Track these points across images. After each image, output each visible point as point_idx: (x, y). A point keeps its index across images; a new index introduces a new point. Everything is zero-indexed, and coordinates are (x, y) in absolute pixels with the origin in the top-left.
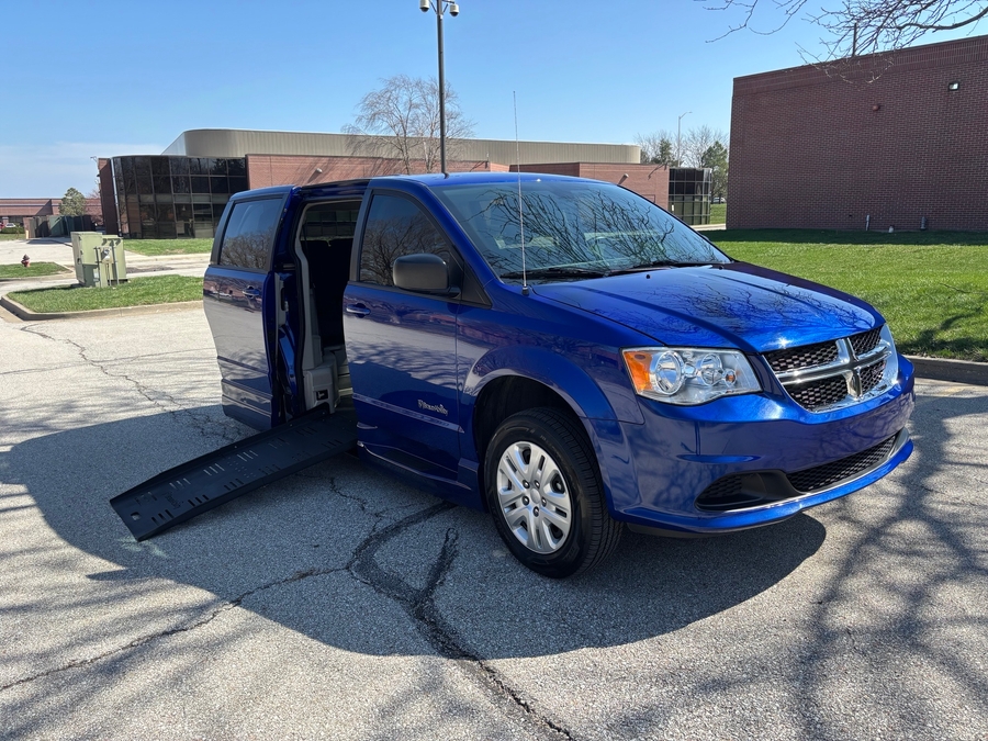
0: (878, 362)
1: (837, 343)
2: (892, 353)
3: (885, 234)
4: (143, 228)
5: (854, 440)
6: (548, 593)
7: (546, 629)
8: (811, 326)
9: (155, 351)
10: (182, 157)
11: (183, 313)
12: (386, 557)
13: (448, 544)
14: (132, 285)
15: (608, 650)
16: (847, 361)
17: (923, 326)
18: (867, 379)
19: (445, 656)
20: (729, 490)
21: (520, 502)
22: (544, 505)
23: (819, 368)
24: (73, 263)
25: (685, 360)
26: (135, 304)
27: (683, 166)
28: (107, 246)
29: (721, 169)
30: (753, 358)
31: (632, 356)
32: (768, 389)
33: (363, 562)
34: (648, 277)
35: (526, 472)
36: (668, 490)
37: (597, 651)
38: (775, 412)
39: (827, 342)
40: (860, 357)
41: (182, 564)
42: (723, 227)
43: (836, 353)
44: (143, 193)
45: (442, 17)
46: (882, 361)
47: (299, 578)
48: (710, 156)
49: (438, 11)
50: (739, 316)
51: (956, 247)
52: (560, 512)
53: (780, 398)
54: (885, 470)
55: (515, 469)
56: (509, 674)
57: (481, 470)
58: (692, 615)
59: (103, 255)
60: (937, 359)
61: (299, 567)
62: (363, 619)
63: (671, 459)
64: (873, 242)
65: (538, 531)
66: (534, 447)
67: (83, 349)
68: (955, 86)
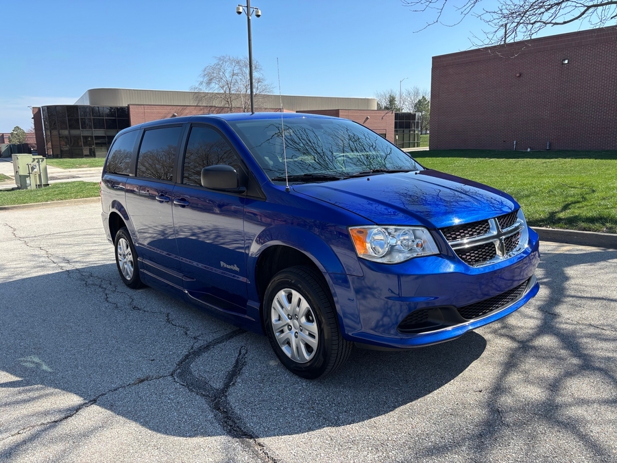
0: (516, 234)
1: (489, 221)
2: (525, 227)
3: (525, 152)
4: (61, 151)
5: (502, 283)
6: (304, 389)
7: (300, 415)
8: (474, 210)
9: (62, 230)
10: (87, 107)
11: (84, 206)
12: (198, 368)
13: (241, 357)
14: (53, 188)
15: (341, 429)
16: (495, 233)
17: (549, 209)
18: (509, 244)
19: (231, 436)
20: (419, 319)
21: (286, 328)
22: (301, 330)
23: (477, 238)
24: (13, 174)
25: (389, 234)
26: (52, 200)
27: (403, 111)
28: (35, 162)
29: (425, 113)
30: (434, 232)
31: (355, 232)
32: (444, 252)
33: (182, 371)
34: (368, 179)
35: (289, 308)
36: (382, 319)
37: (333, 429)
38: (451, 268)
39: (483, 221)
40: (504, 231)
41: (60, 375)
42: (427, 149)
43: (489, 228)
44: (62, 129)
45: (250, 18)
46: (518, 233)
47: (138, 383)
48: (419, 105)
49: (248, 14)
50: (430, 204)
51: (568, 160)
52: (311, 335)
53: (452, 258)
54: (522, 302)
55: (282, 307)
56: (273, 448)
57: (261, 307)
58: (397, 402)
59: (33, 169)
60: (556, 229)
61: (140, 375)
62: (179, 410)
63: (381, 299)
64: (518, 157)
65: (297, 348)
66: (294, 292)
67: (15, 230)
68: (566, 62)
